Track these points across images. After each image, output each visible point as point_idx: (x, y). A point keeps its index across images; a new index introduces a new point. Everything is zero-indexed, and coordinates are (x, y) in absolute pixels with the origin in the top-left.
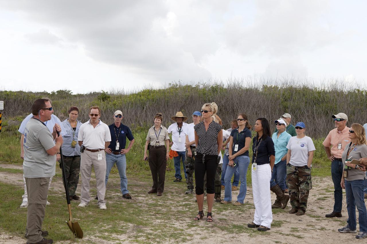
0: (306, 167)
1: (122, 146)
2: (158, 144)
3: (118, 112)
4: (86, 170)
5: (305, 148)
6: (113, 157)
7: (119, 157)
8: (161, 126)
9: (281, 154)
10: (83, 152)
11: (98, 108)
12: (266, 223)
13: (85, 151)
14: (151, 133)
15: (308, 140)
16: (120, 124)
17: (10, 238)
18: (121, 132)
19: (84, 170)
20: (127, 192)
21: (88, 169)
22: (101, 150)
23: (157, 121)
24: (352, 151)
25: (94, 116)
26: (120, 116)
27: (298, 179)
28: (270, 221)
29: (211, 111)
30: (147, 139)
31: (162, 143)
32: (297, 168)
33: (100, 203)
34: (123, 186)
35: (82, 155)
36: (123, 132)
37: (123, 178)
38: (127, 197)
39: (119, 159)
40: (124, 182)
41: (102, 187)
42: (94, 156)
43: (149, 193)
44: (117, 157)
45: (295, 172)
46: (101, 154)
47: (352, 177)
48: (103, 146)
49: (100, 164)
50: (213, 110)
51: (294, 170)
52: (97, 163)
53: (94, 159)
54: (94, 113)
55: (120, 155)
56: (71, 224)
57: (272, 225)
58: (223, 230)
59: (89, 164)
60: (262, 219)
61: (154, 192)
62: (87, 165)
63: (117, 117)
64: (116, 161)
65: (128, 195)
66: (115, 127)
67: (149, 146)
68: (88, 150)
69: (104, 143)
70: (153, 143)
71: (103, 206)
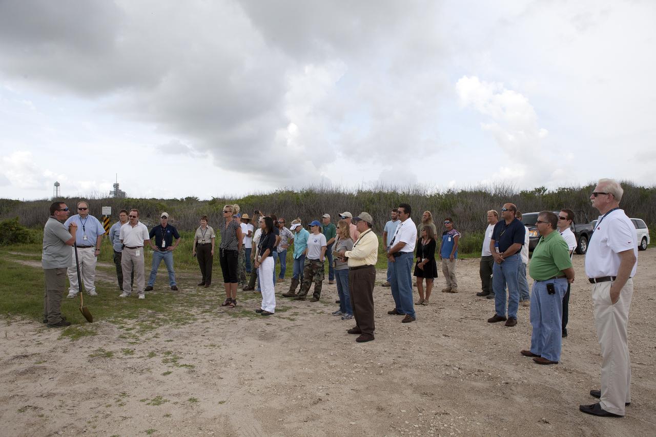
0: (318, 260)
1: (168, 244)
2: (204, 242)
3: (165, 214)
4: (126, 265)
5: (317, 243)
6: (160, 254)
7: (166, 253)
8: (207, 226)
9: (301, 250)
10: (123, 249)
11: (137, 211)
12: (270, 308)
13: (125, 248)
14: (199, 233)
15: (321, 236)
16: (166, 224)
17: (30, 323)
18: (167, 231)
19: (124, 265)
20: (174, 285)
21: (127, 264)
22: (139, 247)
23: (203, 222)
24: (340, 245)
25: (132, 218)
26: (164, 217)
27: (312, 270)
28: (273, 306)
29: (231, 212)
30: (195, 237)
31: (208, 241)
32: (312, 261)
33: (139, 294)
34: (171, 279)
35: (122, 251)
36: (169, 232)
37: (170, 272)
38: (174, 288)
39: (165, 255)
40: (172, 276)
41: (141, 279)
42: (133, 252)
43: (198, 285)
44: (164, 254)
45: (309, 264)
46: (139, 251)
47: (340, 267)
48: (142, 244)
49: (138, 260)
50: (233, 211)
51: (309, 263)
52: (135, 258)
53: (132, 256)
54: (133, 215)
55: (166, 252)
56: (82, 310)
57: (276, 310)
58: (230, 315)
59: (129, 260)
60: (267, 305)
61: (203, 284)
62: (126, 260)
63: (162, 218)
64: (163, 257)
65: (175, 286)
66: (162, 227)
67: (197, 243)
68: (127, 247)
69: (143, 241)
70: (200, 241)
71: (142, 297)
